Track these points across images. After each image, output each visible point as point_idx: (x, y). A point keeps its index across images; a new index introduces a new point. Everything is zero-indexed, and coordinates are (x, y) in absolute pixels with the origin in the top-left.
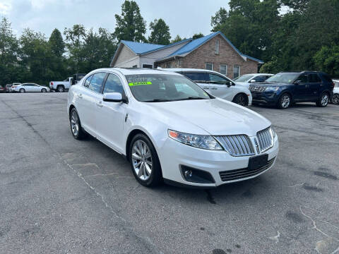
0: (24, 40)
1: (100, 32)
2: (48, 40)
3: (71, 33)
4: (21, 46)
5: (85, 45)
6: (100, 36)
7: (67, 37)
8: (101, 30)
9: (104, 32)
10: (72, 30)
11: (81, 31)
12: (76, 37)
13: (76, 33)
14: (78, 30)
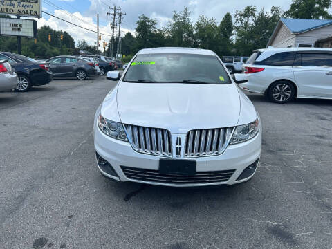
0: (199, 26)
1: (272, 11)
2: (218, 24)
3: (241, 15)
4: (195, 32)
5: (253, 27)
6: (272, 15)
7: (237, 20)
8: (273, 9)
9: (277, 11)
10: (243, 12)
11: (252, 12)
12: (246, 19)
13: (246, 15)
14: (249, 12)
